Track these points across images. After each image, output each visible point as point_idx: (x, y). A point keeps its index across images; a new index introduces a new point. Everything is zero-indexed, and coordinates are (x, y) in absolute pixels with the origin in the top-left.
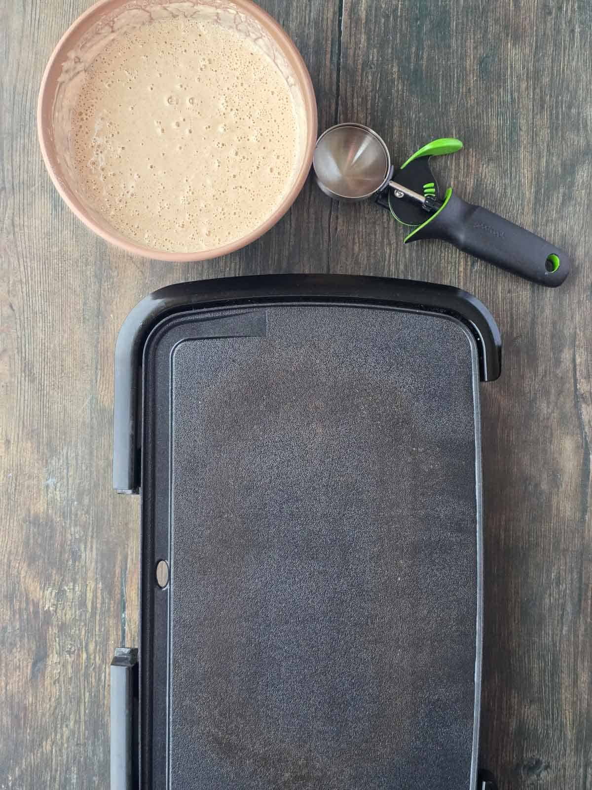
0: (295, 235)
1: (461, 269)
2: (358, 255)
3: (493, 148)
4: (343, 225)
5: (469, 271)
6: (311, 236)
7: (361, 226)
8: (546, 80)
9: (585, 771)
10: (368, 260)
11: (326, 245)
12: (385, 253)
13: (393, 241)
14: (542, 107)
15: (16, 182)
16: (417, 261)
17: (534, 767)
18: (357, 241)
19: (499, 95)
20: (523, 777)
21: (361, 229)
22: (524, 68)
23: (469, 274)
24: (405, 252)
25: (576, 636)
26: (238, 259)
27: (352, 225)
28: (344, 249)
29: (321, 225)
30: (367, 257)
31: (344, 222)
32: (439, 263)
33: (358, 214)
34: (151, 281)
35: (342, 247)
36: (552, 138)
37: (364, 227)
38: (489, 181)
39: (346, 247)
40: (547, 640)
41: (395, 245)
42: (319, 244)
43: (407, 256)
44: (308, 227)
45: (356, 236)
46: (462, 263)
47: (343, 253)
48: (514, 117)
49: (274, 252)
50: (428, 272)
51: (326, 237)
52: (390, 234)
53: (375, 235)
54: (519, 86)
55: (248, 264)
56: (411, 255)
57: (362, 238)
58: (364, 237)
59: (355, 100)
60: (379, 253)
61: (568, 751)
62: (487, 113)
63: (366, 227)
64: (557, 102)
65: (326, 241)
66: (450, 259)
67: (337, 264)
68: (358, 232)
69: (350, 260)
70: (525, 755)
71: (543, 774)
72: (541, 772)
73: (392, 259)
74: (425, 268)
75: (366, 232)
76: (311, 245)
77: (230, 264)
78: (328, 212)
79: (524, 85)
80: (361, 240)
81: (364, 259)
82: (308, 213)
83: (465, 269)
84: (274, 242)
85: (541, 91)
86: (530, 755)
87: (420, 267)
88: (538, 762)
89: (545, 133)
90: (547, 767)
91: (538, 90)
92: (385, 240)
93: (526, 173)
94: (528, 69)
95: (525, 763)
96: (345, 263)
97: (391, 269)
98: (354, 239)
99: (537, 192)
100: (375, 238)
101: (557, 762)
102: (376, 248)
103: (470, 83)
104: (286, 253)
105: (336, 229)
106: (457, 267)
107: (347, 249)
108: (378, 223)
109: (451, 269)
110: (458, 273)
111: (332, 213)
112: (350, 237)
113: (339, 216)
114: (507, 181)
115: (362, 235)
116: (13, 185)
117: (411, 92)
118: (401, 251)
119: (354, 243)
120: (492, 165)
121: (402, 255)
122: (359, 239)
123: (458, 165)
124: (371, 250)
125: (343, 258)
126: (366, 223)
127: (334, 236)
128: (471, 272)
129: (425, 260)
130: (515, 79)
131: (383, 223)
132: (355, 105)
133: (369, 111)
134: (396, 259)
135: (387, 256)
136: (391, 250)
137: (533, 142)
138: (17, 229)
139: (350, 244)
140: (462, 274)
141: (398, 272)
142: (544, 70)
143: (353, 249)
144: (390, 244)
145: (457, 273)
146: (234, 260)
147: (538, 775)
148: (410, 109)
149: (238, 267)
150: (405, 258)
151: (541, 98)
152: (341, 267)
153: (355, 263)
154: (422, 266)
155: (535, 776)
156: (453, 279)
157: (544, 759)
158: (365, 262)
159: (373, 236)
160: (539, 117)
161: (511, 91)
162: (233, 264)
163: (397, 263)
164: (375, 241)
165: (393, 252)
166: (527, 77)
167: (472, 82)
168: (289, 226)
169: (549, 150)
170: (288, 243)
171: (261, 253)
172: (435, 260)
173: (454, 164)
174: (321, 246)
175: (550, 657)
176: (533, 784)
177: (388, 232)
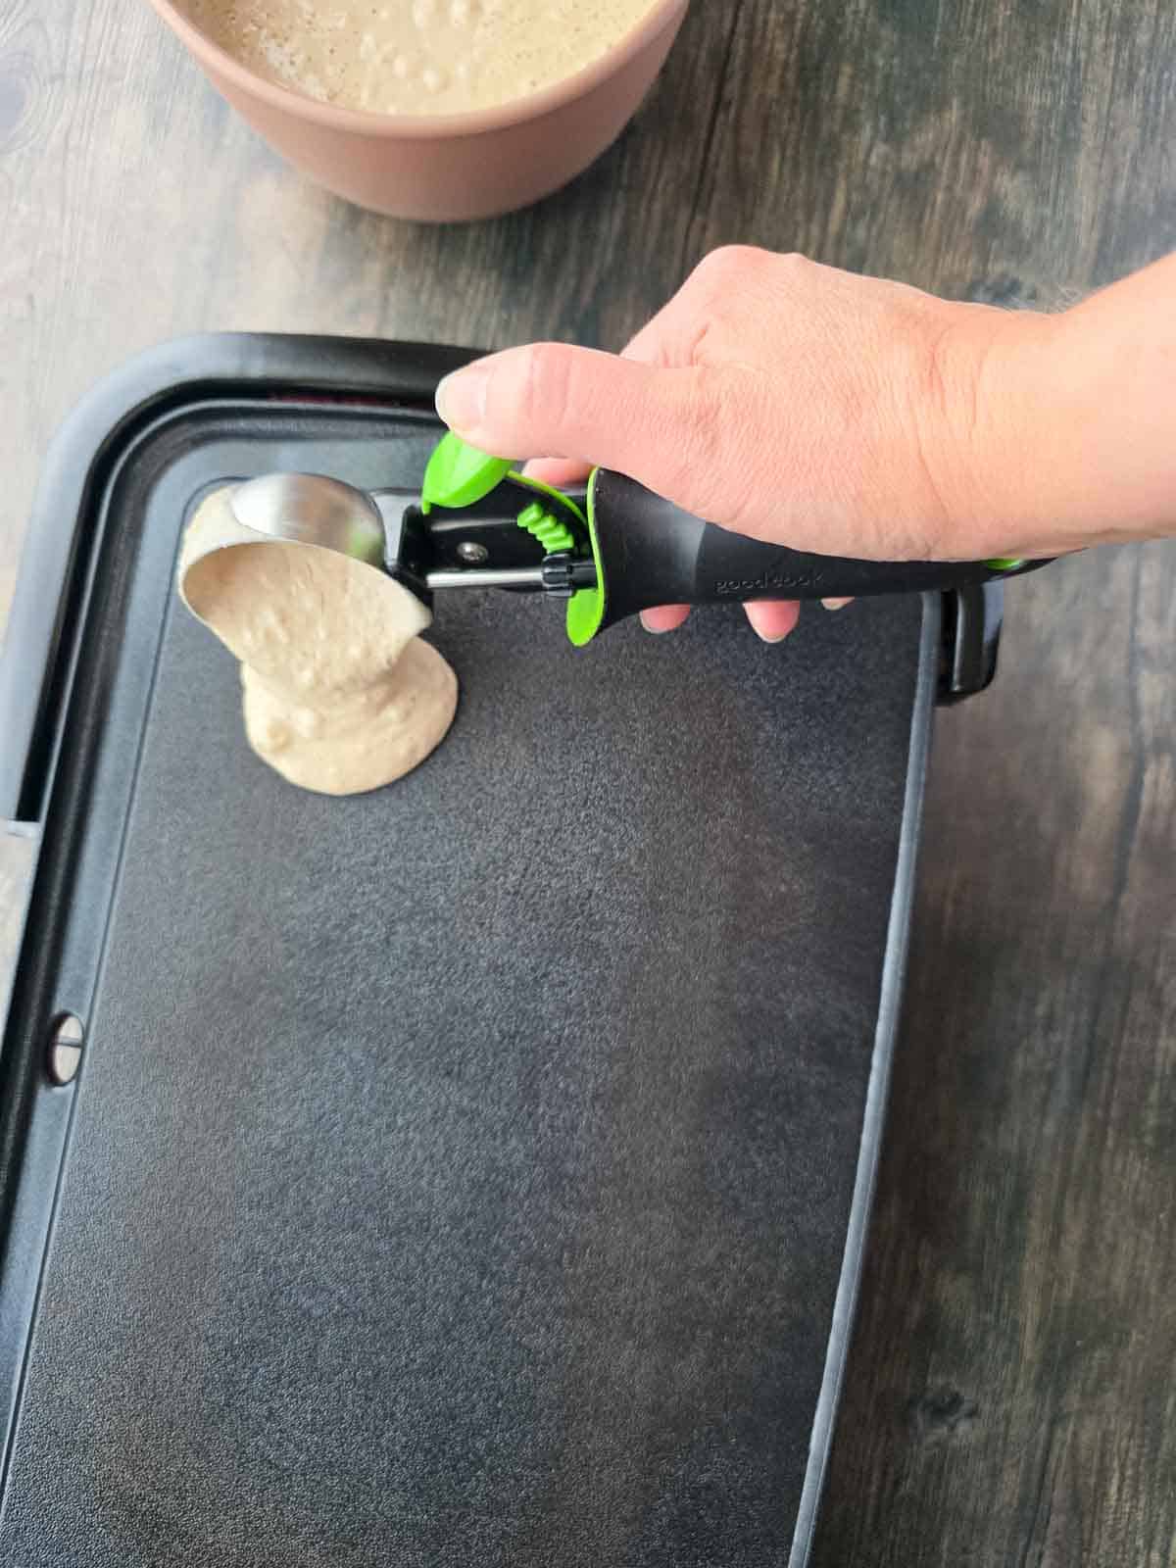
3: (1028, 145)
6: (648, 254)
8: (1143, 38)
9: (1051, 1433)
14: (1131, 85)
15: (88, 67)
17: (945, 1408)
19: (1050, 49)
20: (921, 1427)
22: (1102, 10)
25: (1070, 1141)
36: (1142, 148)
38: (1011, 205)
40: (1009, 1142)
44: (645, 237)
48: (1075, 95)
54: (1090, 42)
59: (772, 16)
61: (1021, 1386)
62: (1024, 80)
64: (1159, 82)
70: (929, 1381)
71: (963, 1427)
72: (957, 1420)
79: (1099, 41)
82: (649, 211)
85: (1131, 56)
86: (940, 1381)
88: (956, 1400)
89: (1131, 135)
90: (973, 1413)
91: (1126, 54)
93: (1085, 204)
94: (1110, 13)
95: (929, 1396)
99: (1104, 241)
101: (996, 1403)
103: (997, 19)
114: (1048, 211)
116: (81, 72)
117: (882, 18)
120: (1021, 177)
123: (955, 165)
130: (1084, 26)
132: (771, 24)
133: (797, 39)
137: (1105, 149)
138: (71, 156)
142: (1141, 18)
147: (952, 1428)
148: (874, 47)
151: (1130, 69)
155: (945, 1429)
157: (968, 1395)
160: (1122, 102)
161: (1075, 46)
166: (1108, 28)
167: (1001, 17)
169: (1134, 170)
173: (947, 164)
175: (1009, 1181)
176: (937, 1444)
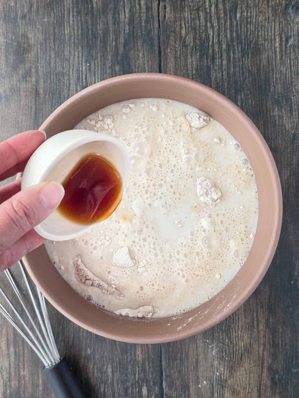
0: (129, 25)
1: (277, 45)
2: (185, 38)
4: (171, 13)
5: (284, 46)
6: (143, 24)
7: (186, 14)
10: (194, 42)
11: (156, 32)
12: (209, 35)
13: (215, 24)
16: (237, 39)
18: (183, 26)
21: (186, 16)
23: (284, 49)
24: (226, 33)
26: (80, 48)
27: (179, 12)
28: (173, 34)
29: (152, 14)
30: (193, 40)
31: (171, 10)
32: (257, 41)
33: (183, 3)
34: (6, 71)
35: (170, 32)
37: (189, 13)
39: (174, 32)
41: (217, 28)
42: (150, 31)
43: (229, 36)
44: (140, 17)
45: (183, 22)
46: (277, 40)
47: (172, 38)
49: (111, 39)
50: (248, 49)
51: (156, 25)
52: (213, 18)
53: (199, 20)
55: (90, 51)
56: (231, 35)
57: (188, 24)
58: (189, 22)
60: (203, 36)
63: (191, 14)
65: (156, 28)
66: (266, 37)
67: (167, 47)
68: (184, 18)
69: (178, 42)
73: (216, 40)
74: (245, 45)
75: (191, 17)
76: (143, 32)
77: (74, 52)
78: (157, 2)
80: (187, 25)
81: (190, 41)
82: (140, 4)
83: (281, 45)
84: (111, 32)
87: (240, 46)
92: (208, 24)
96: (173, 46)
97: (215, 48)
98: (181, 24)
100: (200, 23)
102: (201, 31)
104: (122, 40)
105: (165, 17)
106: (273, 43)
107: (175, 33)
108: (201, 9)
109: (268, 45)
110: (275, 48)
111: (161, 4)
112: (178, 23)
113: (167, 5)
115: (188, 21)
118: (223, 32)
119: (181, 28)
121: (223, 36)
122: (185, 24)
124: (196, 34)
125: (172, 42)
126: (190, 10)
127: (163, 22)
128: (286, 47)
129: (245, 39)
131: (206, 9)
134: (219, 40)
135: (211, 38)
136: (213, 32)
139: (178, 29)
140: (278, 50)
141: (221, 51)
143: (180, 33)
144: (212, 27)
145: (273, 48)
146: (77, 48)
149: (80, 55)
150: (227, 39)
152: (171, 49)
153: (183, 46)
154: (242, 44)
156: (270, 54)
158: (192, 44)
159: (197, 22)
162: (76, 53)
163: (220, 43)
164: (200, 26)
165: (216, 34)
168: (123, 16)
170: (123, 32)
171: (100, 42)
172: (253, 38)
174: (153, 33)
177: (211, 17)
